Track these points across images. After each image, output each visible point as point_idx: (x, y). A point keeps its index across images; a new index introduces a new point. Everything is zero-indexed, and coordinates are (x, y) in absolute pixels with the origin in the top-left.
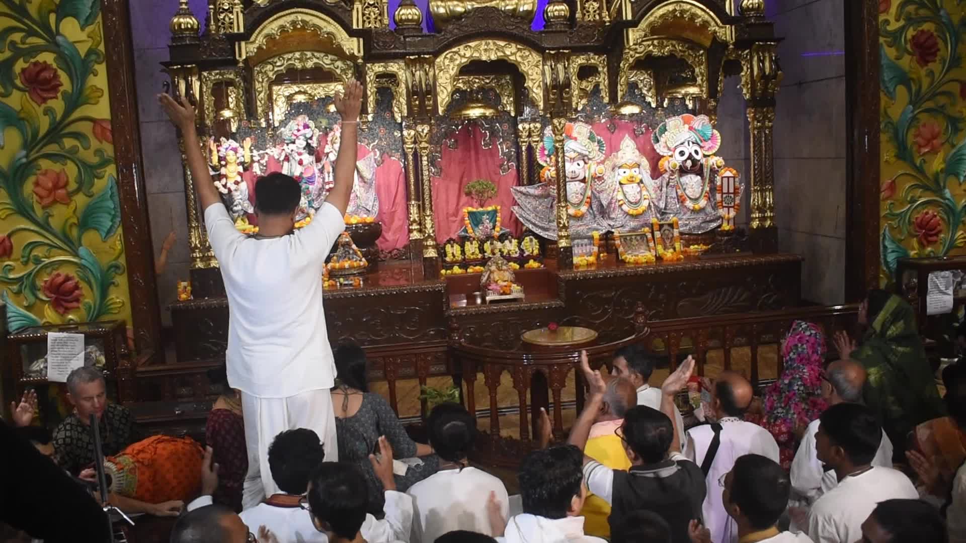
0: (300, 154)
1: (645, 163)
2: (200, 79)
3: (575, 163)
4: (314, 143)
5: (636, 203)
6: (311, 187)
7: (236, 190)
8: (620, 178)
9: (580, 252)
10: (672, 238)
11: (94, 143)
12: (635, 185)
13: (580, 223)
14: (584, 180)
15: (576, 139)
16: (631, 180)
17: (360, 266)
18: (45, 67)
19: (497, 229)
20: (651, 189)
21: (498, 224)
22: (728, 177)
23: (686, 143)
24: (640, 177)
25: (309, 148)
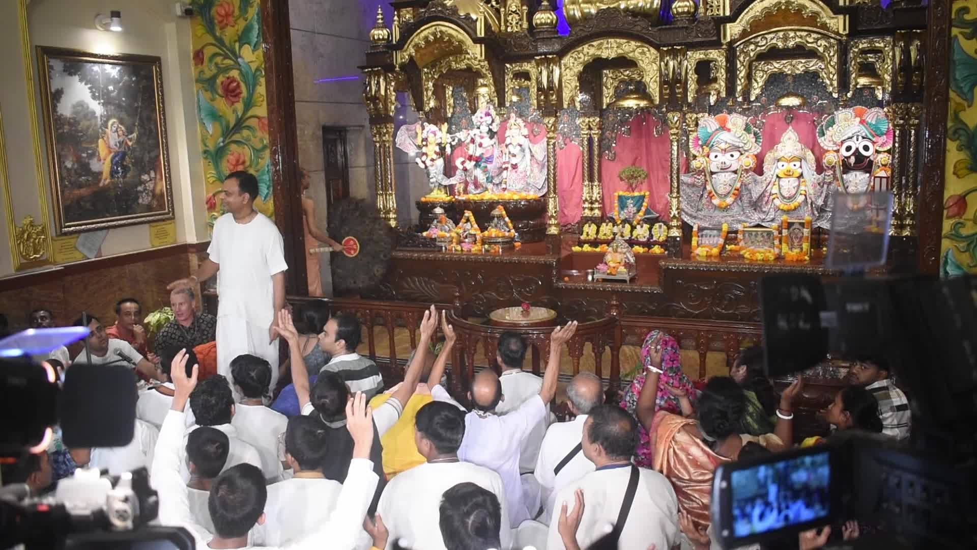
0: (482, 138)
1: (810, 156)
2: (385, 79)
3: (728, 155)
4: (495, 128)
5: (789, 198)
6: (489, 166)
7: (432, 166)
8: (777, 171)
9: (707, 242)
10: (802, 237)
11: (259, 134)
12: (791, 179)
13: (725, 214)
14: (735, 172)
15: (729, 130)
16: (788, 174)
17: (503, 237)
18: (233, 80)
19: (641, 213)
20: (809, 183)
21: (643, 209)
22: (881, 178)
23: (855, 138)
24: (800, 171)
25: (492, 134)
